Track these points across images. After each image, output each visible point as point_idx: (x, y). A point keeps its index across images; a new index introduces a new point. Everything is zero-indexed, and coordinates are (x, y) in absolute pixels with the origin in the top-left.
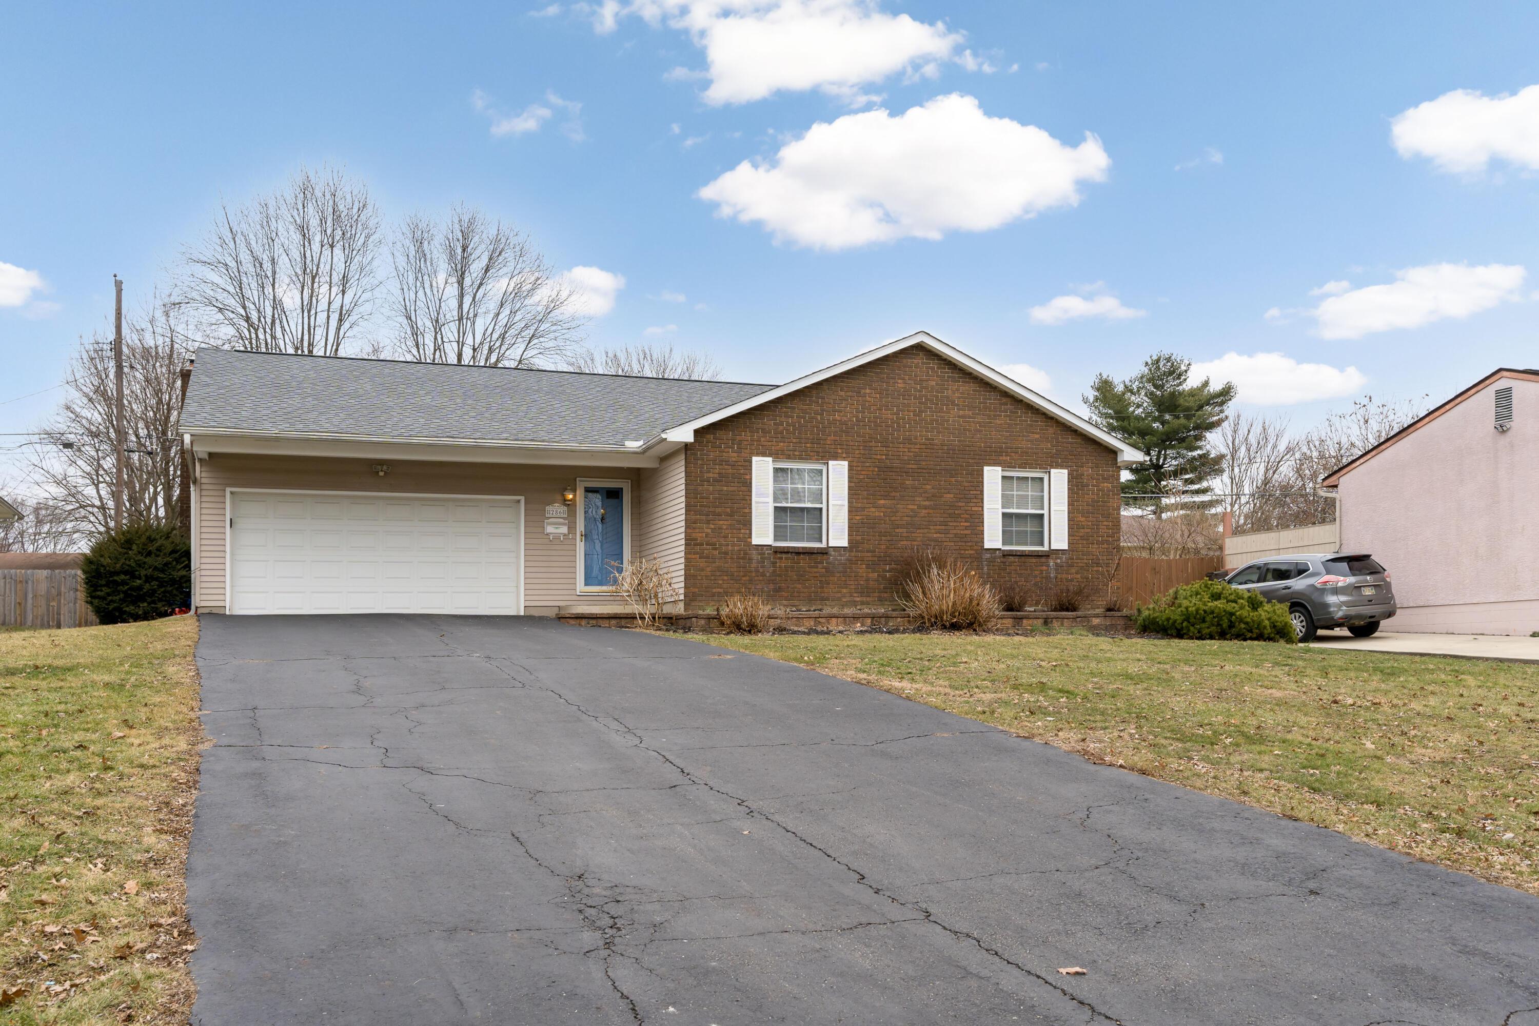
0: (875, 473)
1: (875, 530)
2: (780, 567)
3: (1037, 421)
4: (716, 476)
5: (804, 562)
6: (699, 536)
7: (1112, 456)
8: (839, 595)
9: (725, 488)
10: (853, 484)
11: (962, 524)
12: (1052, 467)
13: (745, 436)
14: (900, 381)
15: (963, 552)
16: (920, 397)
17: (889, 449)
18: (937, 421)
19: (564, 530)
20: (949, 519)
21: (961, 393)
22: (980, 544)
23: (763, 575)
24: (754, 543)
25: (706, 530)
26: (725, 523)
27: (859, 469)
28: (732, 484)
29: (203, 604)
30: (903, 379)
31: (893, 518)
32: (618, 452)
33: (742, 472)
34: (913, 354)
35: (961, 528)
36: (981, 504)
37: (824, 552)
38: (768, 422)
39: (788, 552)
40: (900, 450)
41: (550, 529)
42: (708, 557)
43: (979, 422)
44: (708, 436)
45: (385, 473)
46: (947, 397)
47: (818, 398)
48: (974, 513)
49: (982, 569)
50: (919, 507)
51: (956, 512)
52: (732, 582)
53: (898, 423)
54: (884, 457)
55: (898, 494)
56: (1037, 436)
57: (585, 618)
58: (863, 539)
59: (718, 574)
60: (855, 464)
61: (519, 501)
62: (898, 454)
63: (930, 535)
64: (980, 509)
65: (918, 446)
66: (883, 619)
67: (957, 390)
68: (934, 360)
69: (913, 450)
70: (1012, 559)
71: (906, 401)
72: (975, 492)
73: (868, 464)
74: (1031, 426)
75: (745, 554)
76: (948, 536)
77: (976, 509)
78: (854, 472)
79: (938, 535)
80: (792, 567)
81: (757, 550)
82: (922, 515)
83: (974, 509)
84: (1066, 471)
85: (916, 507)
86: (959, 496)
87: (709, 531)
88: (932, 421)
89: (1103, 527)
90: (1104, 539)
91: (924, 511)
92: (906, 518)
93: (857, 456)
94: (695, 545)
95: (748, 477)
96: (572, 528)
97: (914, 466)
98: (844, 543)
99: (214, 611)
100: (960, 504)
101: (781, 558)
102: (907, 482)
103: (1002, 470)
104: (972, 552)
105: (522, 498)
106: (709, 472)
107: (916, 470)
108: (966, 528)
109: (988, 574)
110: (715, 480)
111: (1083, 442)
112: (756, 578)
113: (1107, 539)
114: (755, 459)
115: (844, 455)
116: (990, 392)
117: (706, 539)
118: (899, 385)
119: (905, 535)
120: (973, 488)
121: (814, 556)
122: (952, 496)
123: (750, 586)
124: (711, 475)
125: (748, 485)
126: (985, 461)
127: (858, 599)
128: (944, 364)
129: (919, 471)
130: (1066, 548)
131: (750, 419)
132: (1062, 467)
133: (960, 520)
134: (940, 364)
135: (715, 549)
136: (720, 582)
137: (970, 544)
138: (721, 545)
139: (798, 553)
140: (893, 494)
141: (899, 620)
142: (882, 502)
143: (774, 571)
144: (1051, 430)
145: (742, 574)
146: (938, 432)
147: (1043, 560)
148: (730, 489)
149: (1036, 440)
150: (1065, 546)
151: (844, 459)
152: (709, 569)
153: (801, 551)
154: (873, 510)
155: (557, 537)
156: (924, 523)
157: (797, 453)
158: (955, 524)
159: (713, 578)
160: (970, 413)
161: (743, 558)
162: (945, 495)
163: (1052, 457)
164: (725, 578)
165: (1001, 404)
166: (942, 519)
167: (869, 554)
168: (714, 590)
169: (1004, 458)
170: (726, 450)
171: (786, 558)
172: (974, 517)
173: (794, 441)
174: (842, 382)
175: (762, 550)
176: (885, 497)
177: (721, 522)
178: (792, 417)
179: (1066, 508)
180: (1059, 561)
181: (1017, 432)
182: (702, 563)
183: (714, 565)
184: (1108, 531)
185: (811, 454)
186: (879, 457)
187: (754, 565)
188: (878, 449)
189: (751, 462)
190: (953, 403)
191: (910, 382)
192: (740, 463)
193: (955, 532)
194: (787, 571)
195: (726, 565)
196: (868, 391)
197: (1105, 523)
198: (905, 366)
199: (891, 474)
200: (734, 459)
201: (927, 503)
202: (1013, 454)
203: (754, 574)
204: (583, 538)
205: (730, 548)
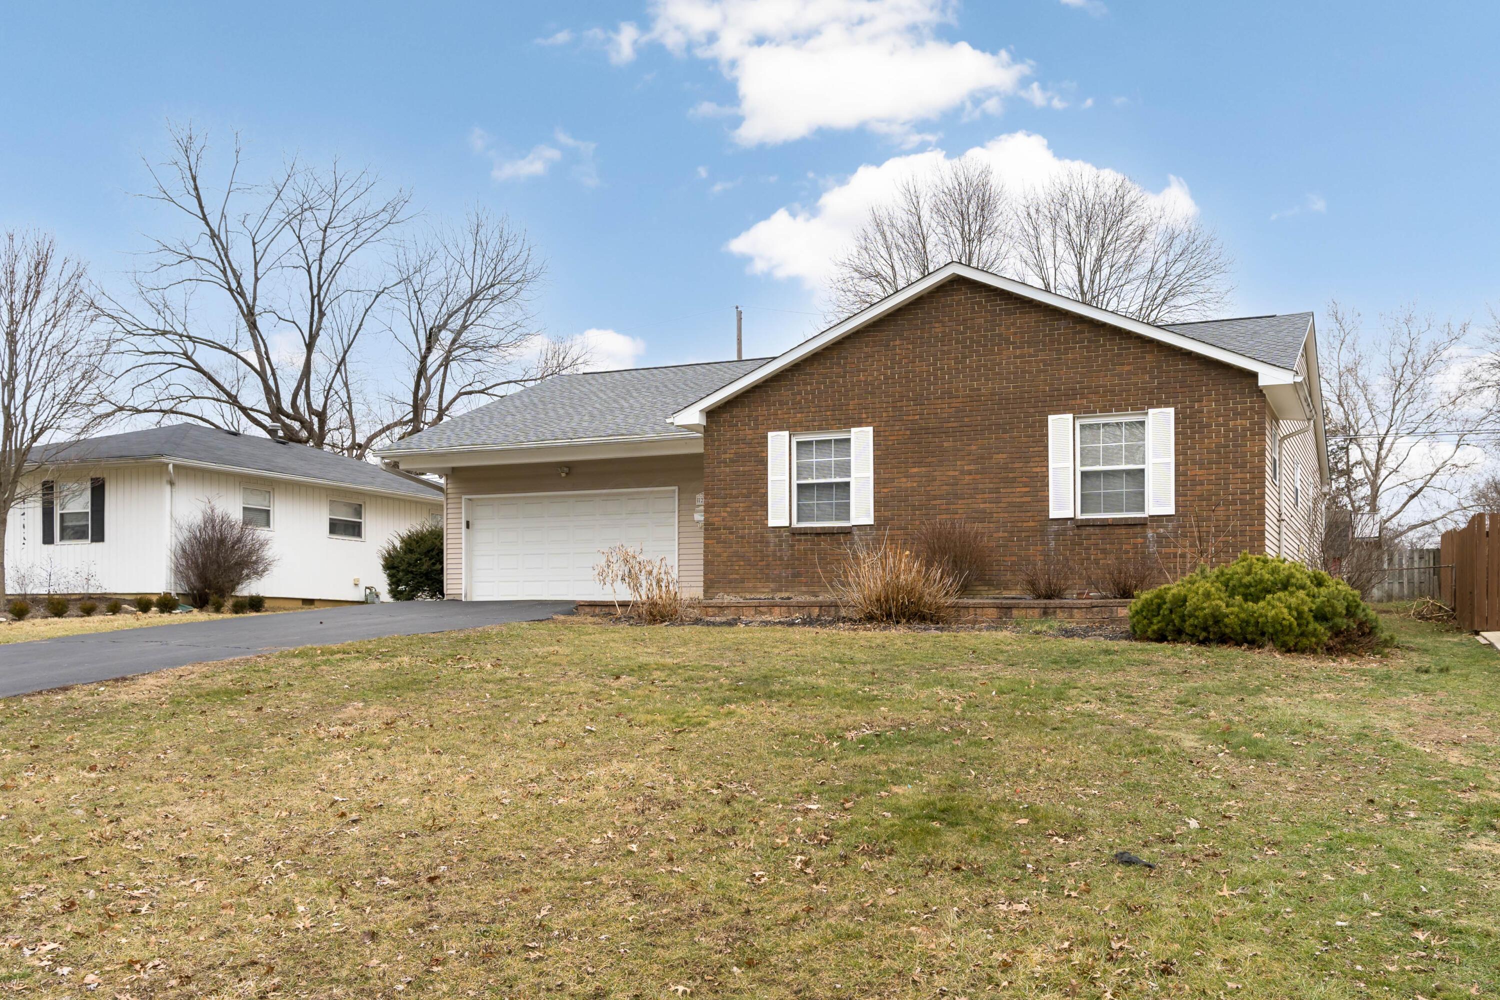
0: (906, 437)
1: (907, 503)
2: (799, 550)
3: (1129, 348)
4: (732, 456)
5: (823, 544)
6: (716, 520)
7: (1248, 377)
9: (741, 468)
10: (879, 453)
11: (1018, 490)
12: (1152, 406)
13: (762, 411)
14: (937, 325)
15: (1019, 524)
16: (965, 339)
17: (923, 407)
18: (985, 366)
20: (1002, 485)
21: (1019, 328)
22: (1043, 514)
23: (781, 558)
24: (770, 525)
25: (723, 514)
26: (741, 505)
27: (887, 434)
28: (748, 464)
30: (941, 322)
31: (928, 488)
33: (758, 449)
34: (953, 290)
35: (1017, 495)
36: (1044, 463)
37: (846, 532)
38: (784, 393)
39: (806, 534)
40: (938, 406)
42: (725, 542)
43: (1041, 361)
44: (724, 415)
46: (1000, 335)
47: (839, 358)
48: (1035, 475)
49: (1048, 544)
50: (962, 472)
51: (1011, 475)
52: (748, 567)
53: (936, 376)
54: (918, 417)
55: (935, 459)
56: (1126, 368)
58: (893, 515)
59: (734, 559)
60: (882, 429)
62: (935, 411)
63: (976, 506)
64: (1044, 469)
65: (960, 400)
67: (1013, 324)
68: (981, 292)
69: (953, 405)
70: (1091, 529)
71: (946, 348)
72: (1036, 449)
73: (897, 428)
74: (1120, 355)
75: (762, 537)
76: (1000, 505)
77: (1038, 470)
78: (881, 438)
79: (987, 505)
80: (812, 550)
81: (774, 532)
82: (966, 481)
83: (1035, 470)
84: (1171, 411)
85: (957, 473)
86: (1015, 455)
87: (725, 514)
88: (978, 369)
89: (1234, 481)
90: (1236, 497)
91: (967, 477)
92: (945, 487)
93: (885, 419)
94: (713, 529)
95: (764, 455)
97: (955, 425)
98: (870, 521)
100: (1016, 465)
101: (800, 540)
102: (945, 444)
103: (1075, 418)
104: (1032, 524)
105: (676, 488)
106: (725, 453)
107: (957, 429)
108: (1026, 494)
109: (1056, 550)
110: (732, 461)
111: (1202, 368)
112: (773, 563)
113: (1242, 497)
114: (770, 435)
115: (869, 420)
116: (1057, 320)
117: (723, 523)
118: (937, 330)
119: (944, 507)
120: (1034, 445)
121: (834, 537)
122: (1005, 456)
123: (767, 571)
124: (728, 456)
125: (764, 462)
126: (1050, 408)
128: (994, 295)
129: (961, 429)
130: (1173, 513)
131: (766, 392)
132: (1167, 405)
133: (1015, 485)
134: (989, 296)
135: (731, 533)
136: (737, 568)
137: (1029, 514)
138: (737, 529)
139: (818, 534)
140: (929, 460)
142: (916, 470)
143: (792, 555)
144: (1148, 357)
145: (758, 558)
146: (987, 380)
147: (1138, 530)
148: (747, 468)
149: (1129, 373)
150: (1171, 510)
151: (868, 424)
152: (725, 554)
153: (819, 531)
154: (904, 480)
156: (968, 491)
157: (815, 424)
158: (1009, 490)
159: (729, 563)
160: (1032, 350)
161: (760, 542)
162: (995, 456)
163: (1151, 393)
164: (742, 563)
165: (1075, 333)
166: (991, 486)
167: (899, 532)
168: (731, 577)
169: (1078, 402)
170: (743, 428)
171: (805, 540)
172: (1036, 479)
173: (813, 410)
174: (868, 336)
175: (778, 531)
176: (919, 464)
177: (738, 505)
178: (811, 384)
179: (1172, 459)
180: (1162, 530)
181: (1098, 366)
182: (718, 549)
183: (731, 550)
184: (1243, 486)
185: (833, 422)
186: (911, 418)
187: (772, 548)
188: (910, 408)
189: (767, 438)
190: (1007, 341)
191: (950, 324)
192: (756, 441)
193: (1009, 500)
194: (806, 554)
195: (743, 550)
196: (898, 343)
197: (1239, 476)
198: (944, 306)
199: (926, 436)
200: (750, 437)
201: (972, 467)
202: (1090, 396)
203: (771, 559)
205: (747, 531)
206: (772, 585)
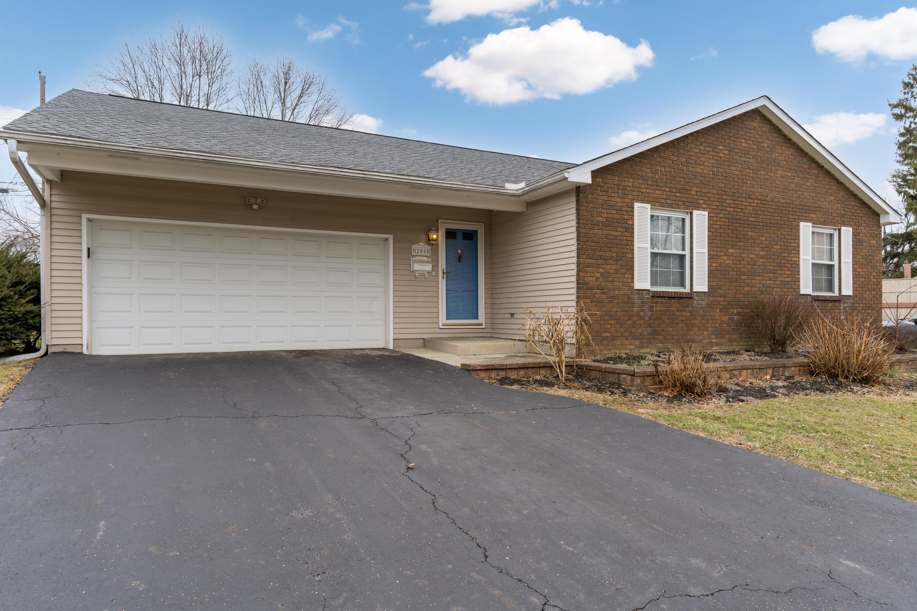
0: (726, 224)
1: (726, 276)
2: (656, 311)
3: (834, 185)
4: (604, 220)
5: (674, 306)
6: (591, 280)
7: (877, 218)
8: (701, 337)
9: (611, 233)
10: (712, 234)
11: (785, 272)
12: (842, 225)
13: (628, 182)
14: (743, 141)
16: (757, 157)
17: (736, 202)
18: (768, 179)
19: (429, 267)
20: (777, 268)
21: (784, 157)
22: (797, 290)
23: (643, 318)
24: (636, 287)
25: (596, 274)
26: (612, 267)
27: (716, 219)
28: (617, 229)
29: (55, 342)
30: (745, 139)
31: (739, 266)
32: (498, 194)
33: (626, 217)
34: (753, 117)
35: (784, 276)
36: (797, 255)
37: (690, 297)
38: (647, 170)
39: (660, 297)
40: (744, 203)
41: (417, 267)
42: (598, 302)
43: (795, 183)
44: (597, 180)
45: (259, 206)
48: (792, 263)
50: (757, 256)
51: (782, 262)
52: (617, 326)
53: (742, 180)
54: (732, 209)
55: (742, 244)
56: (833, 198)
57: (495, 369)
58: (718, 285)
59: (607, 318)
60: (713, 215)
61: (387, 240)
62: (744, 207)
63: (764, 282)
64: (797, 259)
65: (755, 201)
66: (781, 369)
67: (782, 153)
68: (767, 124)
69: (753, 204)
70: (817, 303)
72: (794, 245)
73: (721, 215)
74: (830, 189)
75: (629, 298)
76: (776, 282)
77: (795, 259)
78: (712, 222)
79: (770, 282)
80: (666, 311)
81: (638, 294)
82: (759, 263)
83: (793, 259)
84: (851, 229)
85: (755, 256)
86: (784, 247)
87: (599, 275)
88: (765, 179)
89: (872, 277)
90: (872, 287)
91: (760, 260)
92: (748, 266)
93: (715, 207)
94: (588, 289)
95: (630, 222)
96: (435, 266)
98: (705, 288)
99: (69, 349)
100: (784, 255)
101: (657, 302)
102: (748, 233)
103: (813, 227)
104: (792, 297)
105: (391, 237)
106: (598, 216)
107: (755, 223)
108: (789, 276)
110: (604, 224)
111: (860, 205)
112: (637, 322)
113: (874, 287)
114: (637, 205)
115: (706, 206)
116: (802, 157)
117: (597, 283)
118: (743, 145)
119: (747, 281)
120: (793, 241)
121: (682, 300)
122: (779, 247)
123: (632, 330)
124: (600, 219)
125: (630, 230)
126: (801, 217)
127: (714, 341)
128: (773, 129)
129: (757, 223)
130: (851, 293)
131: (633, 166)
132: (848, 225)
133: (784, 269)
134: (771, 129)
135: (604, 293)
136: (608, 326)
137: (791, 290)
138: (609, 289)
139: (670, 298)
140: (739, 244)
141: (793, 369)
142: (731, 251)
143: (652, 315)
144: (841, 194)
145: (626, 318)
147: (837, 304)
148: (616, 233)
149: (832, 201)
151: (704, 209)
152: (598, 313)
153: (673, 295)
154: (725, 258)
155: (422, 275)
156: (760, 271)
157: (668, 202)
158: (781, 272)
159: (602, 322)
160: (790, 174)
161: (627, 303)
162: (775, 247)
163: (841, 217)
164: (613, 322)
166: (772, 268)
167: (722, 299)
168: (604, 335)
169: (813, 215)
170: (615, 194)
171: (661, 303)
172: (793, 266)
173: (666, 189)
175: (642, 294)
176: (733, 246)
177: (609, 267)
178: (665, 167)
179: (850, 261)
180: (846, 305)
181: (820, 193)
182: (593, 308)
183: (603, 309)
184: (874, 280)
185: (680, 203)
186: (728, 209)
187: (636, 309)
189: (633, 207)
190: (779, 164)
191: (750, 142)
192: (624, 209)
193: (780, 279)
194: (661, 315)
195: (613, 309)
196: (720, 147)
197: (873, 274)
198: (747, 128)
199: (737, 225)
200: (619, 205)
201: (762, 253)
202: (818, 213)
203: (635, 318)
204: (445, 275)
205: (616, 292)
206: (637, 342)
